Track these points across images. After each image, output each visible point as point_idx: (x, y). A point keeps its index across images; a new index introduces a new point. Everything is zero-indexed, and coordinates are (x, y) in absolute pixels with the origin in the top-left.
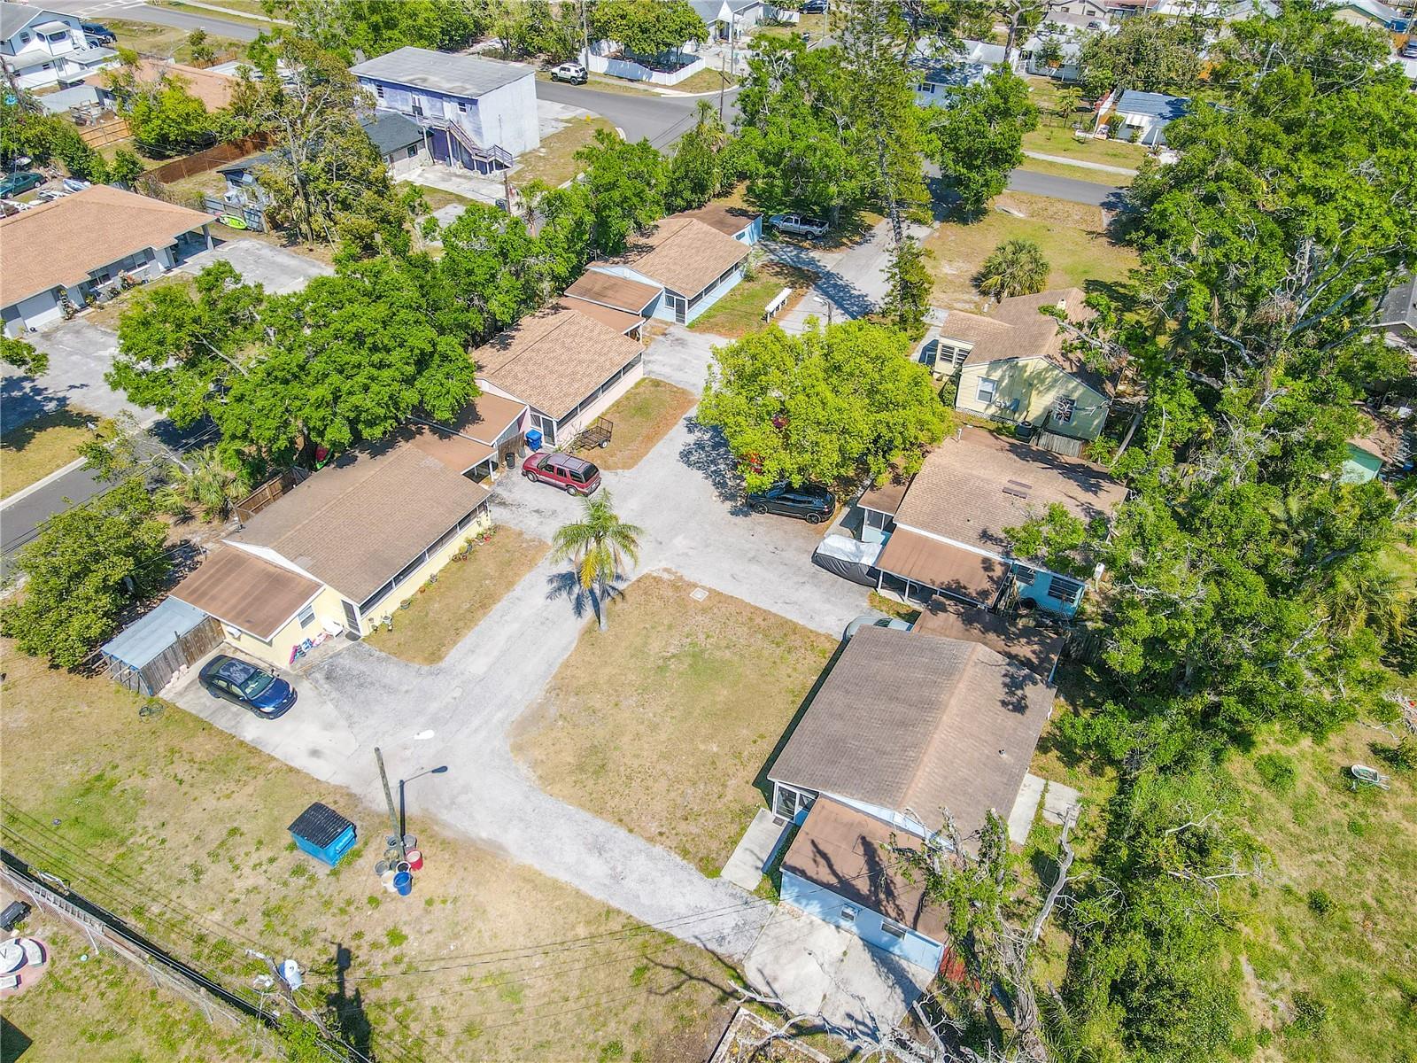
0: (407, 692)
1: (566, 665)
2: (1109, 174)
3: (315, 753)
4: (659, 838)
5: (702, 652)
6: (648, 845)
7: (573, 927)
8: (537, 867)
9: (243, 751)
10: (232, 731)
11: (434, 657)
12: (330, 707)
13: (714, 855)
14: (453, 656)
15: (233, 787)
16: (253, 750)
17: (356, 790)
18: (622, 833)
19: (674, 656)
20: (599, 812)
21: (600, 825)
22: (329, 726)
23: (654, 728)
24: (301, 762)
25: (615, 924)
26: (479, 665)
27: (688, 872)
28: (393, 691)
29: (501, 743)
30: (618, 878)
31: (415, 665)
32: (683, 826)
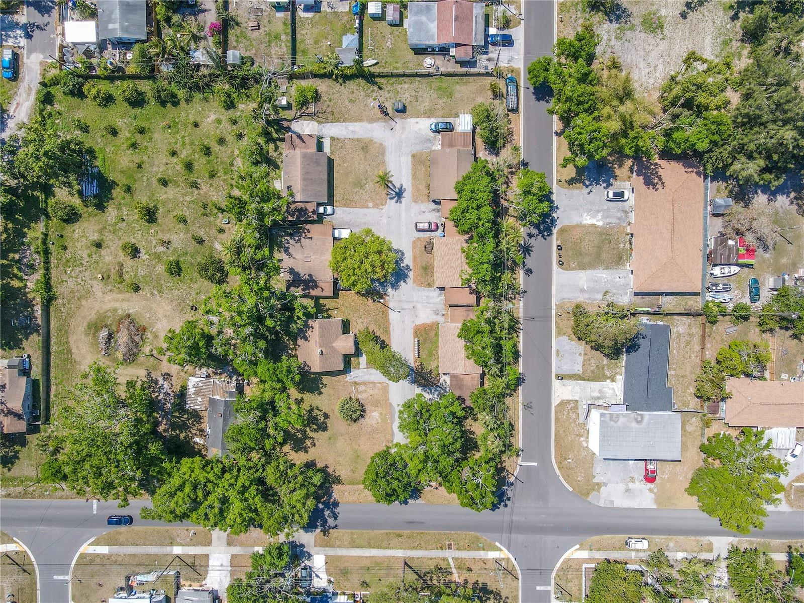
0: (412, 145)
3: (417, 123)
4: (344, 139)
5: (361, 188)
6: (345, 137)
7: (348, 115)
11: (413, 156)
12: (423, 133)
13: (333, 141)
14: (410, 158)
15: (426, 108)
16: (429, 117)
17: (403, 118)
18: (351, 137)
20: (358, 139)
21: (356, 136)
22: (420, 129)
23: (359, 163)
24: (418, 120)
25: (342, 120)
26: (403, 159)
27: (335, 136)
28: (415, 144)
29: (385, 144)
30: (346, 128)
31: (415, 152)
32: (341, 144)
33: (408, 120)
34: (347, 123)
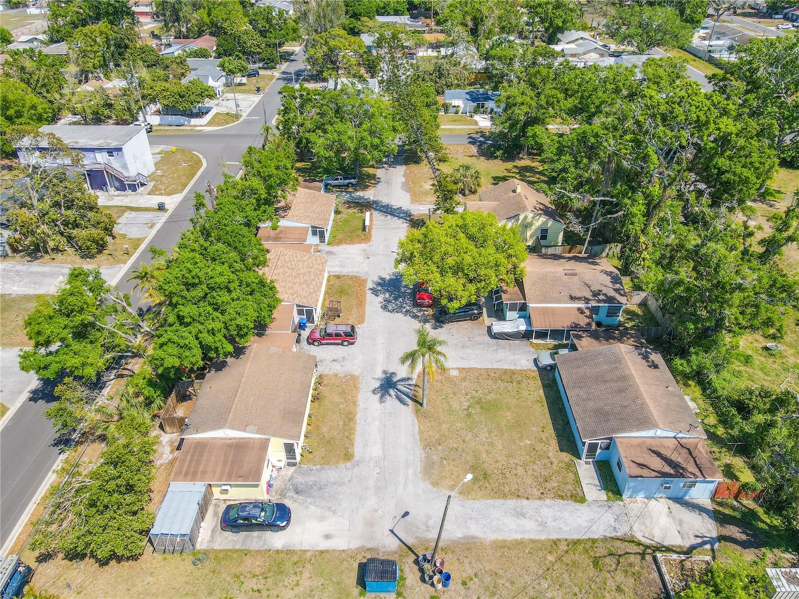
0: (349, 481)
1: (421, 432)
2: (460, 129)
3: (327, 537)
4: (543, 496)
5: (480, 399)
6: (542, 502)
7: (546, 559)
8: (500, 538)
9: (282, 555)
10: (266, 547)
11: (348, 456)
12: (313, 508)
13: (575, 492)
14: (358, 451)
15: (295, 578)
16: (290, 552)
17: (369, 545)
18: (525, 502)
19: (469, 407)
20: (504, 496)
21: (511, 503)
22: (322, 519)
23: (492, 444)
24: (324, 545)
25: (563, 547)
26: (376, 451)
27: (572, 505)
28: (341, 484)
29: (424, 485)
30: (543, 524)
31: (342, 465)
32: (548, 485)
33: (354, 545)
34: (543, 537)
